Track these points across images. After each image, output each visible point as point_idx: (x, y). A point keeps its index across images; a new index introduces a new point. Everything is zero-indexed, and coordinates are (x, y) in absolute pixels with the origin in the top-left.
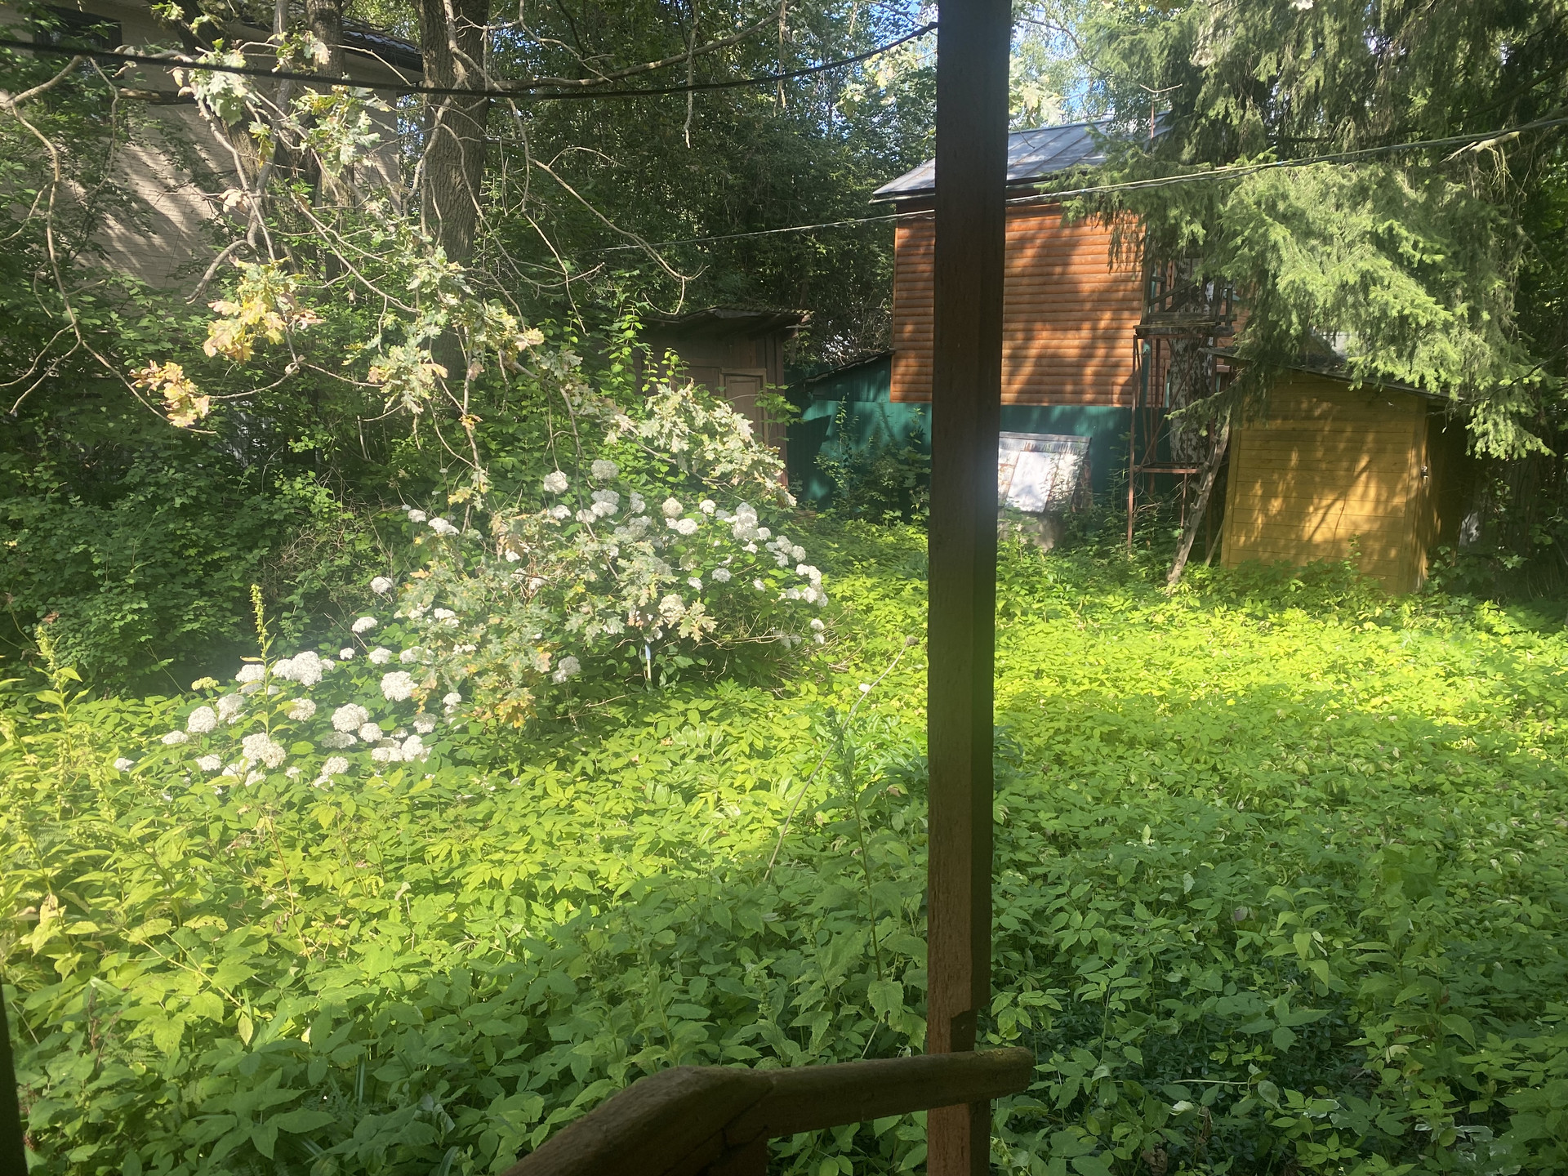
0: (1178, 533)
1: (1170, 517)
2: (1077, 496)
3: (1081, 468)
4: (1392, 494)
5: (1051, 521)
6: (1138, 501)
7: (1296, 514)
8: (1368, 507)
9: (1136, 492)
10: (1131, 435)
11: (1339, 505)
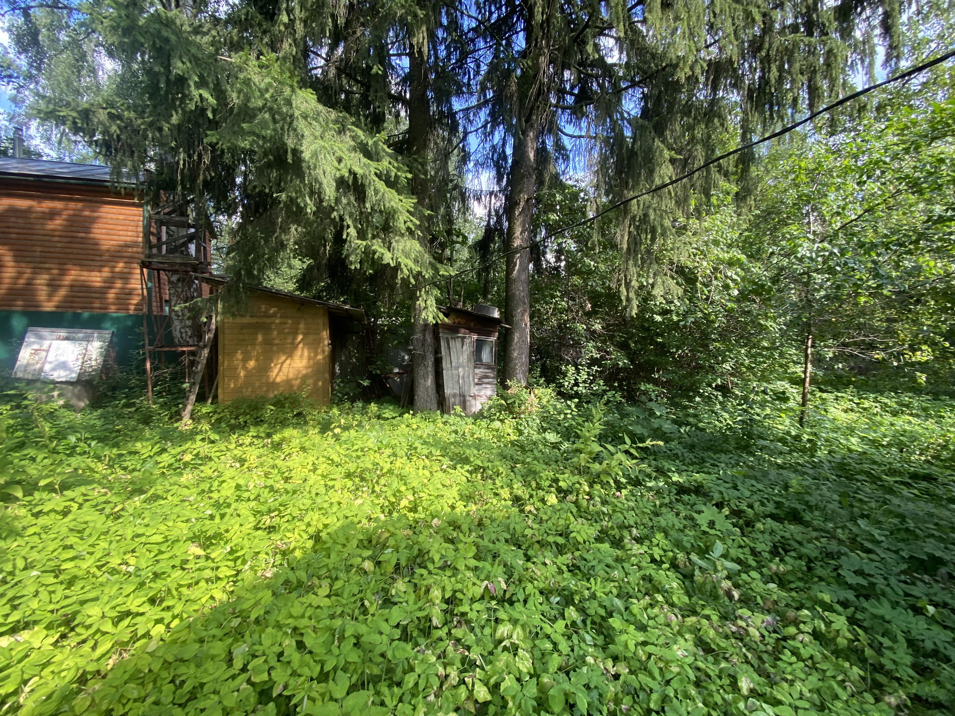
0: (186, 386)
1: (178, 377)
2: (105, 368)
3: (107, 351)
4: (316, 354)
5: (85, 387)
6: (154, 368)
7: (264, 368)
8: (304, 362)
9: (152, 364)
10: (144, 329)
11: (288, 362)
